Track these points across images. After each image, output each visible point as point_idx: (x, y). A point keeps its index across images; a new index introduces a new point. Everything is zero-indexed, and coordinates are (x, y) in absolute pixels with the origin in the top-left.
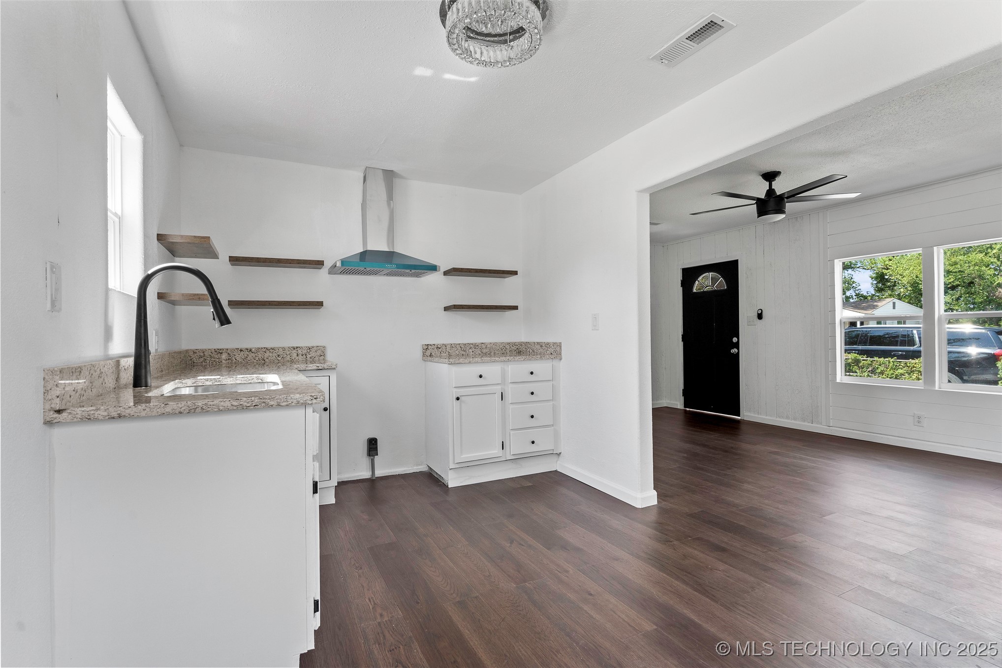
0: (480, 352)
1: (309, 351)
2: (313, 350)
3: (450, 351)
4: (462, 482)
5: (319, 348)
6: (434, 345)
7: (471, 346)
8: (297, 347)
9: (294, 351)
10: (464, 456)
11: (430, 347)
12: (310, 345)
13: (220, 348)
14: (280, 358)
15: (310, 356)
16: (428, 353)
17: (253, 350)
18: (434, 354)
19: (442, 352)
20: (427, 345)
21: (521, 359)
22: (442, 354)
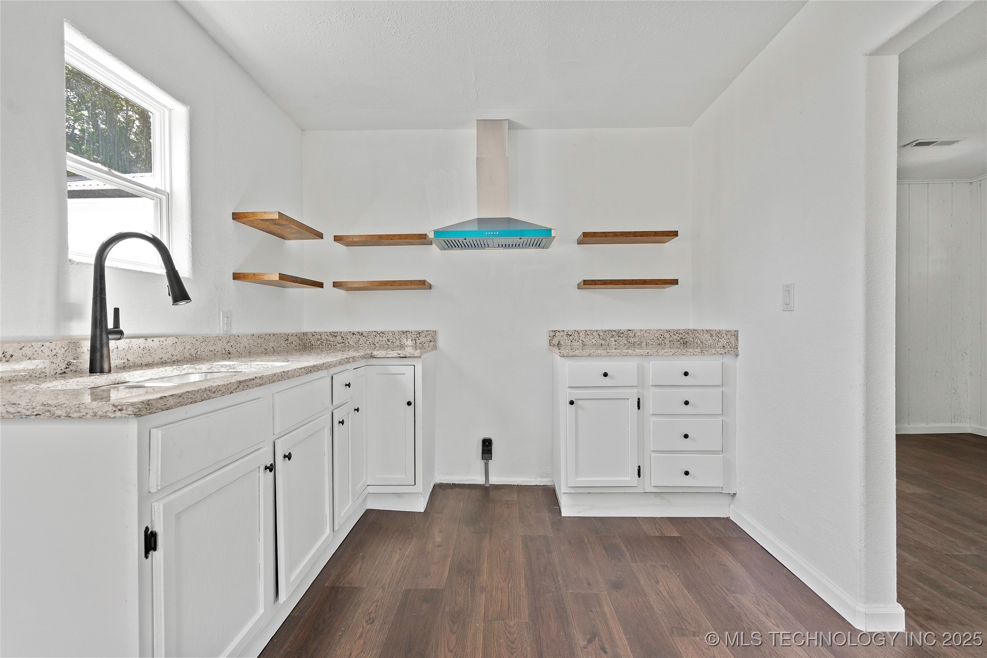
0: (626, 342)
1: (418, 336)
2: (423, 335)
3: (584, 340)
4: (580, 513)
5: (429, 332)
6: (563, 331)
8: (406, 332)
9: (404, 336)
10: (577, 479)
11: (557, 334)
12: (420, 329)
13: (334, 331)
14: (390, 343)
15: (420, 341)
16: (555, 342)
17: (364, 334)
18: (563, 344)
19: (573, 341)
20: (555, 331)
21: (669, 354)
22: (574, 344)
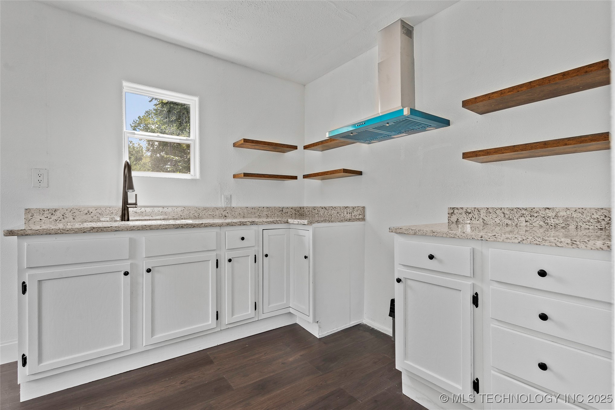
2: (355, 210)
3: (485, 218)
5: (359, 208)
6: (462, 208)
7: (524, 212)
8: (347, 207)
11: (456, 211)
12: (354, 205)
14: (339, 215)
15: (354, 214)
17: (327, 209)
18: (461, 221)
19: (473, 219)
20: (453, 208)
22: (474, 222)
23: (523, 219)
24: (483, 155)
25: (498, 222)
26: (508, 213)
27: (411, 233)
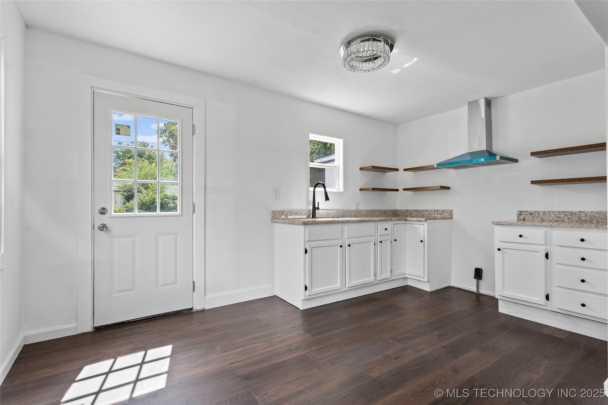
1: (443, 212)
2: (445, 212)
3: (543, 217)
5: (448, 211)
6: (527, 211)
7: (567, 213)
8: (437, 210)
9: (436, 212)
11: (523, 213)
12: (443, 209)
14: (430, 215)
15: (443, 215)
16: (522, 217)
17: (419, 211)
18: (527, 219)
19: (534, 217)
20: (521, 211)
21: (568, 226)
22: (535, 219)
23: (566, 217)
24: (544, 183)
25: (551, 219)
26: (557, 214)
27: (508, 224)
